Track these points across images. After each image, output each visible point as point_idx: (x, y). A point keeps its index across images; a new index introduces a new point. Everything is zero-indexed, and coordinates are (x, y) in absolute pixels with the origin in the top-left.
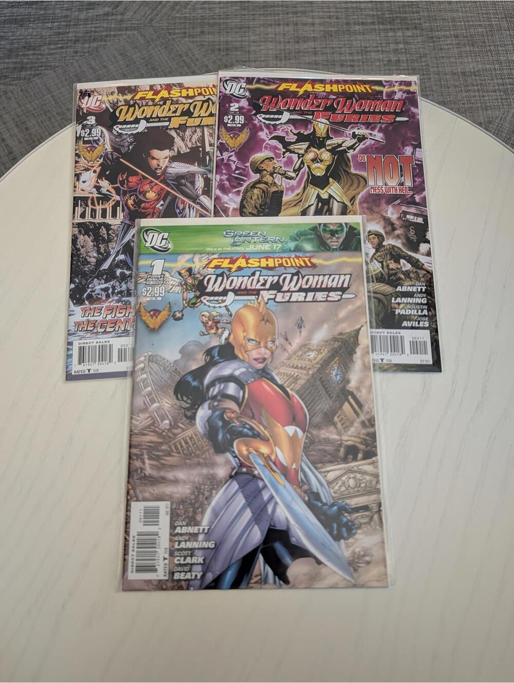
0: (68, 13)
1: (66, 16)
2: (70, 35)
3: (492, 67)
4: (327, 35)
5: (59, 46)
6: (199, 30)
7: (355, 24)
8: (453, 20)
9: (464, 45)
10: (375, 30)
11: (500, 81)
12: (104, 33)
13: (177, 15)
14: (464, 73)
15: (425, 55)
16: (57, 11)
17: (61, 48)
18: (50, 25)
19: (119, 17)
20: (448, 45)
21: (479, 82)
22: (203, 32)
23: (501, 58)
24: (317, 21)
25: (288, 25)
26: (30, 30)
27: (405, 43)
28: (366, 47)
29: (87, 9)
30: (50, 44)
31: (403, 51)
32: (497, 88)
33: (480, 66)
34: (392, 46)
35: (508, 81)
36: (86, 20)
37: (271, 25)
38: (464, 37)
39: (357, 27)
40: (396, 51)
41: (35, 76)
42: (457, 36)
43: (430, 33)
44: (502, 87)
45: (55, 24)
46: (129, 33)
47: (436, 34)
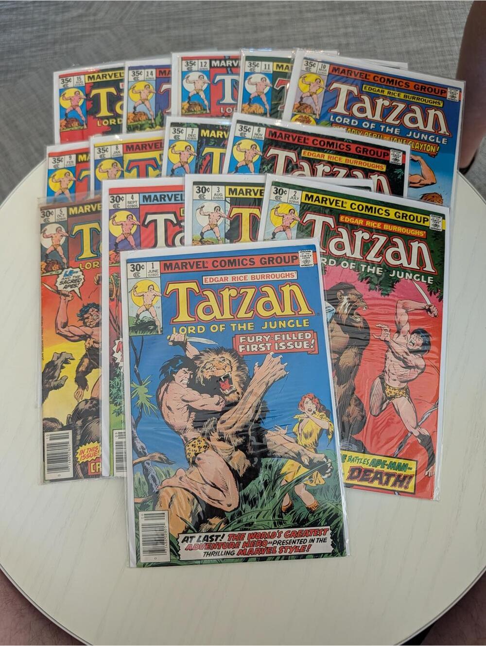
0: (46, 17)
1: (44, 20)
2: (49, 37)
3: (434, 45)
4: (282, 23)
5: (39, 48)
6: (165, 25)
7: (307, 11)
9: (408, 26)
10: (325, 16)
11: (441, 58)
12: (80, 34)
13: (145, 13)
14: (408, 52)
15: (373, 37)
16: (36, 16)
17: (42, 50)
18: (29, 29)
19: (92, 18)
20: (392, 26)
21: (422, 60)
22: (168, 28)
23: (442, 36)
25: (245, 16)
26: (12, 35)
27: (354, 27)
28: (318, 33)
29: (63, 12)
30: (31, 47)
31: (352, 35)
32: (438, 64)
33: (422, 45)
34: (342, 31)
35: (448, 57)
36: (62, 22)
37: (230, 17)
38: (407, 18)
39: (309, 15)
40: (346, 35)
41: (20, 77)
42: (400, 18)
43: (376, 16)
44: (443, 64)
45: (35, 28)
46: (103, 32)
47: (381, 16)
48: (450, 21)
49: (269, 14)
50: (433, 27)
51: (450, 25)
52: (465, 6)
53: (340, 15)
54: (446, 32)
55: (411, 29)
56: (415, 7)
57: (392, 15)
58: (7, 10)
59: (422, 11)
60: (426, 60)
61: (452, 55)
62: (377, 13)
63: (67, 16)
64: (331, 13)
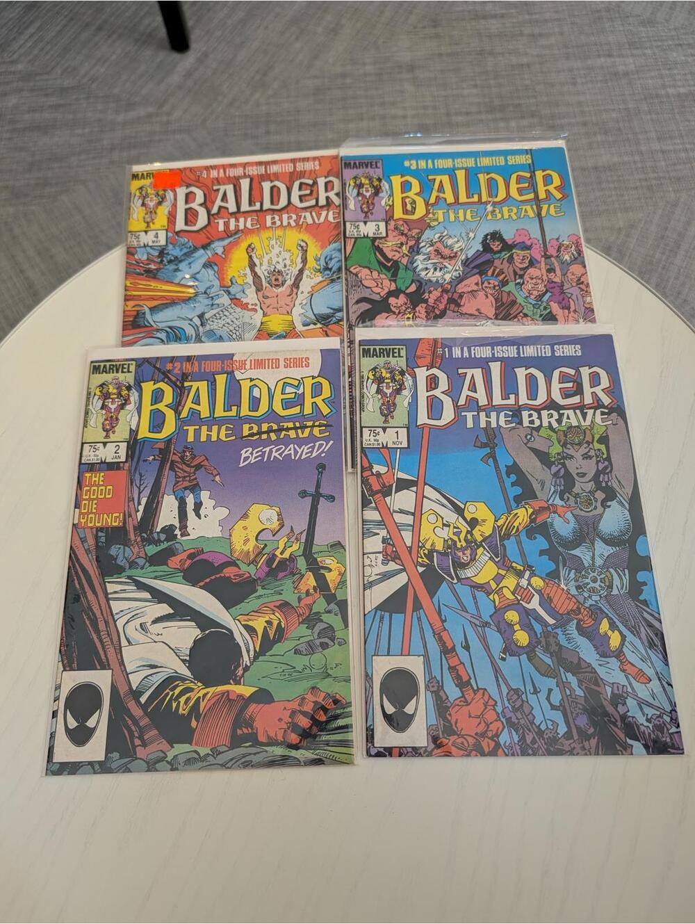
1: (100, 120)
2: (105, 142)
3: (631, 159)
5: (91, 156)
6: (263, 129)
7: (457, 114)
8: (580, 104)
9: (595, 134)
10: (481, 121)
11: (642, 176)
12: (147, 139)
13: (237, 114)
14: (596, 168)
17: (94, 158)
18: (79, 131)
19: (165, 119)
22: (268, 133)
23: (643, 148)
24: (410, 113)
25: (373, 118)
26: (56, 139)
30: (80, 154)
32: (638, 184)
33: (616, 159)
35: (652, 175)
36: (125, 123)
38: (594, 124)
39: (460, 119)
41: (61, 192)
42: (585, 124)
43: (551, 122)
44: (644, 183)
45: (87, 131)
46: (178, 136)
47: (558, 122)
48: (652, 129)
49: (404, 117)
50: (629, 136)
51: (653, 135)
52: (673, 109)
53: (502, 119)
54: (649, 143)
55: (599, 138)
56: (604, 110)
57: (573, 121)
58: (51, 107)
59: (614, 115)
60: (621, 178)
61: (657, 172)
62: (553, 117)
63: (132, 115)
64: (490, 116)
